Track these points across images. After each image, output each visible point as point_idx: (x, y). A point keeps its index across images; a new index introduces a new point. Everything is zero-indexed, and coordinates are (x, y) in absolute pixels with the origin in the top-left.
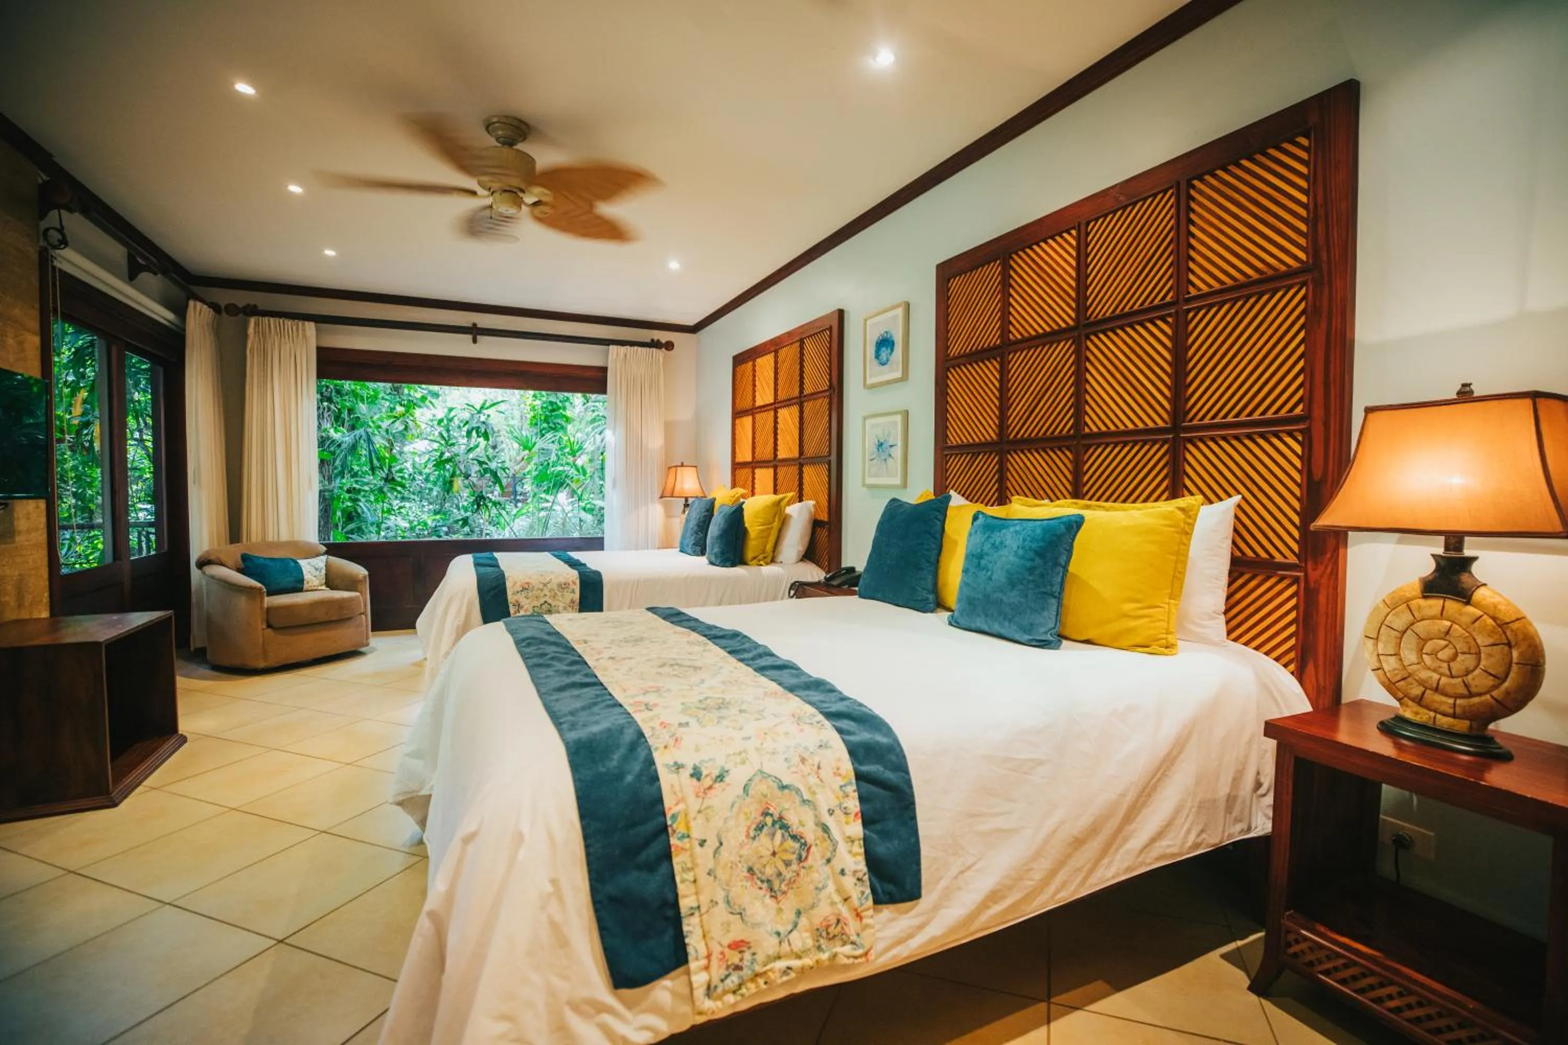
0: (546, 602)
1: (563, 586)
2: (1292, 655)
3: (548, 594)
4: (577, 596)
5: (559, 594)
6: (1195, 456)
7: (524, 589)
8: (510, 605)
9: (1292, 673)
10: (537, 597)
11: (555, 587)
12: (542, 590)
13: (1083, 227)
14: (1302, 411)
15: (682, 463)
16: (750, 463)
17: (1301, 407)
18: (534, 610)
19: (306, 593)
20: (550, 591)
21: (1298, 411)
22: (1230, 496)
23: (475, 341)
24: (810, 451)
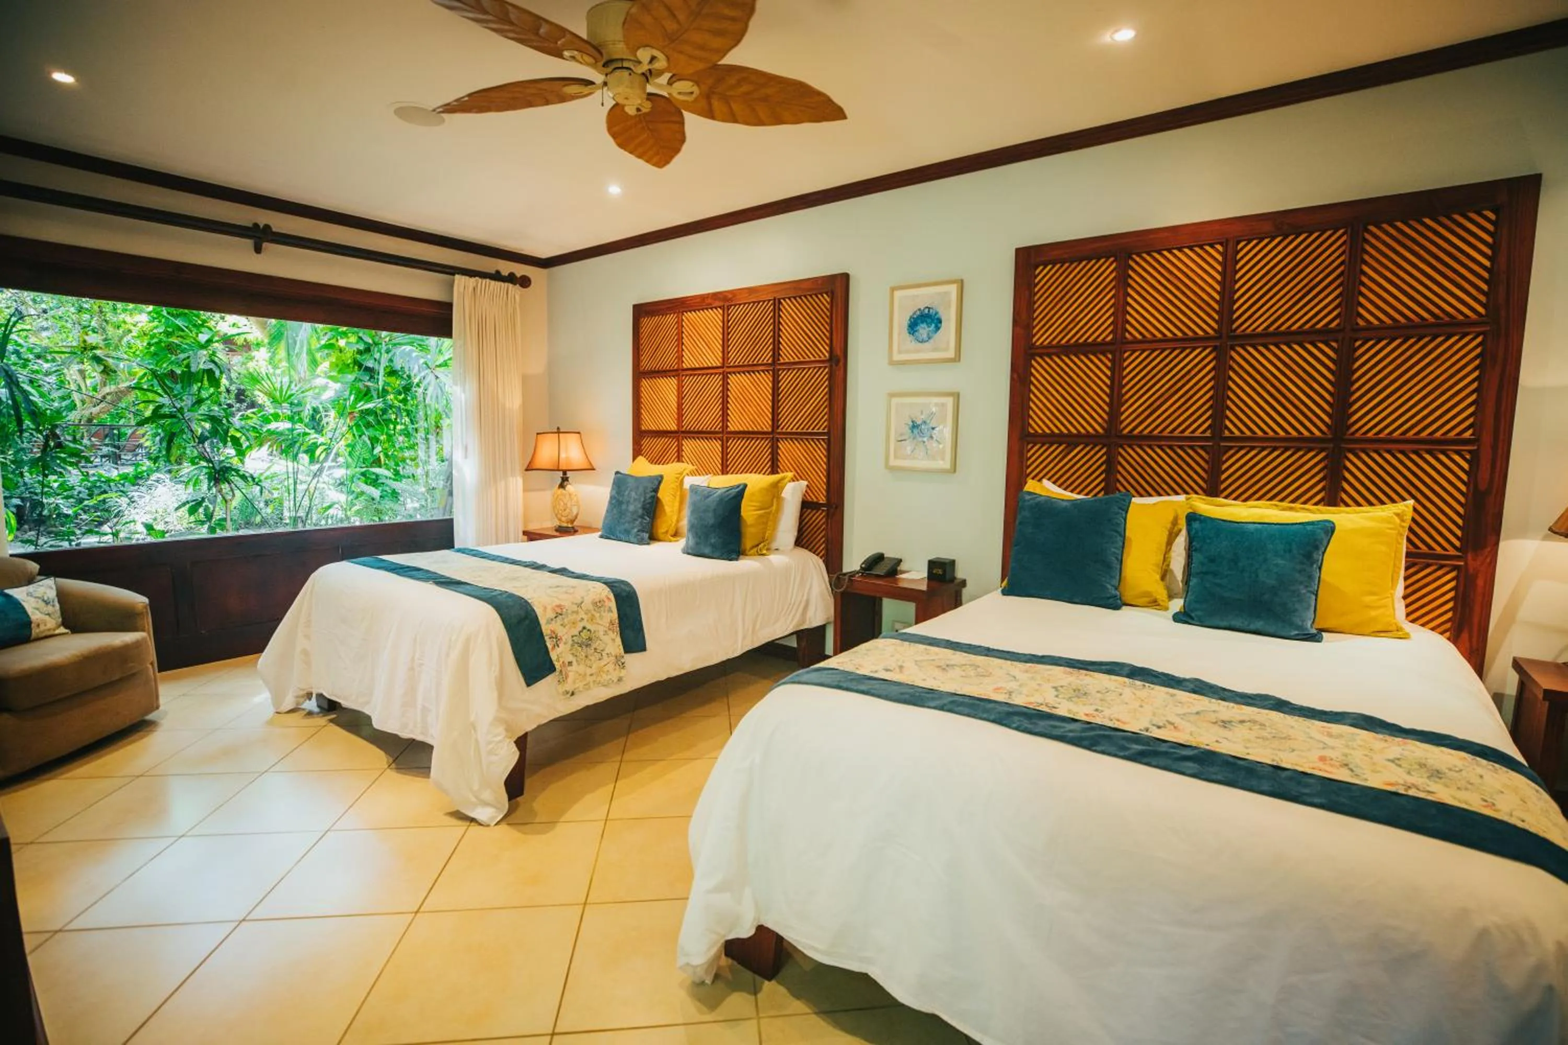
0: (584, 628)
1: (598, 604)
2: (1448, 625)
3: (584, 616)
4: (615, 615)
5: (597, 615)
6: (1354, 463)
7: (558, 615)
8: (546, 638)
9: (1449, 639)
10: (574, 623)
11: (591, 607)
12: (577, 612)
13: (1231, 245)
14: (1471, 435)
15: (558, 428)
16: (675, 432)
17: (1470, 431)
18: (573, 640)
19: (37, 644)
20: (586, 614)
21: (1467, 435)
22: (1404, 499)
23: (258, 250)
24: (789, 424)
